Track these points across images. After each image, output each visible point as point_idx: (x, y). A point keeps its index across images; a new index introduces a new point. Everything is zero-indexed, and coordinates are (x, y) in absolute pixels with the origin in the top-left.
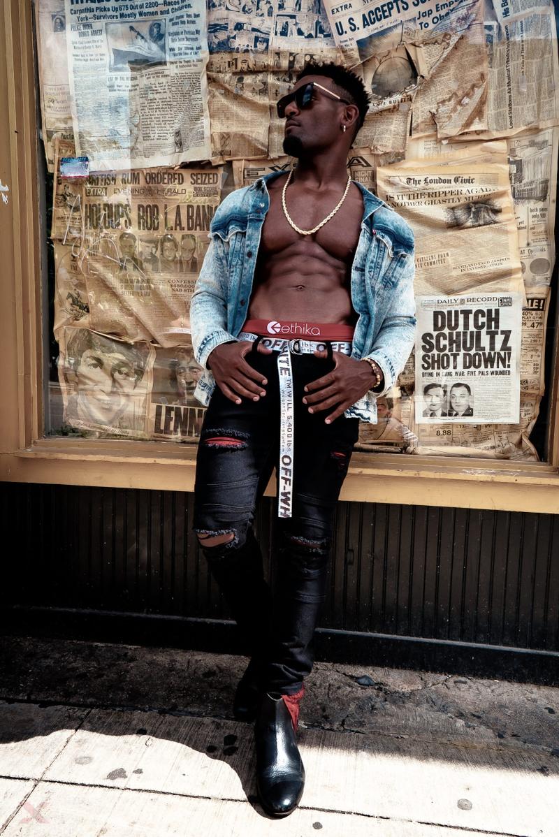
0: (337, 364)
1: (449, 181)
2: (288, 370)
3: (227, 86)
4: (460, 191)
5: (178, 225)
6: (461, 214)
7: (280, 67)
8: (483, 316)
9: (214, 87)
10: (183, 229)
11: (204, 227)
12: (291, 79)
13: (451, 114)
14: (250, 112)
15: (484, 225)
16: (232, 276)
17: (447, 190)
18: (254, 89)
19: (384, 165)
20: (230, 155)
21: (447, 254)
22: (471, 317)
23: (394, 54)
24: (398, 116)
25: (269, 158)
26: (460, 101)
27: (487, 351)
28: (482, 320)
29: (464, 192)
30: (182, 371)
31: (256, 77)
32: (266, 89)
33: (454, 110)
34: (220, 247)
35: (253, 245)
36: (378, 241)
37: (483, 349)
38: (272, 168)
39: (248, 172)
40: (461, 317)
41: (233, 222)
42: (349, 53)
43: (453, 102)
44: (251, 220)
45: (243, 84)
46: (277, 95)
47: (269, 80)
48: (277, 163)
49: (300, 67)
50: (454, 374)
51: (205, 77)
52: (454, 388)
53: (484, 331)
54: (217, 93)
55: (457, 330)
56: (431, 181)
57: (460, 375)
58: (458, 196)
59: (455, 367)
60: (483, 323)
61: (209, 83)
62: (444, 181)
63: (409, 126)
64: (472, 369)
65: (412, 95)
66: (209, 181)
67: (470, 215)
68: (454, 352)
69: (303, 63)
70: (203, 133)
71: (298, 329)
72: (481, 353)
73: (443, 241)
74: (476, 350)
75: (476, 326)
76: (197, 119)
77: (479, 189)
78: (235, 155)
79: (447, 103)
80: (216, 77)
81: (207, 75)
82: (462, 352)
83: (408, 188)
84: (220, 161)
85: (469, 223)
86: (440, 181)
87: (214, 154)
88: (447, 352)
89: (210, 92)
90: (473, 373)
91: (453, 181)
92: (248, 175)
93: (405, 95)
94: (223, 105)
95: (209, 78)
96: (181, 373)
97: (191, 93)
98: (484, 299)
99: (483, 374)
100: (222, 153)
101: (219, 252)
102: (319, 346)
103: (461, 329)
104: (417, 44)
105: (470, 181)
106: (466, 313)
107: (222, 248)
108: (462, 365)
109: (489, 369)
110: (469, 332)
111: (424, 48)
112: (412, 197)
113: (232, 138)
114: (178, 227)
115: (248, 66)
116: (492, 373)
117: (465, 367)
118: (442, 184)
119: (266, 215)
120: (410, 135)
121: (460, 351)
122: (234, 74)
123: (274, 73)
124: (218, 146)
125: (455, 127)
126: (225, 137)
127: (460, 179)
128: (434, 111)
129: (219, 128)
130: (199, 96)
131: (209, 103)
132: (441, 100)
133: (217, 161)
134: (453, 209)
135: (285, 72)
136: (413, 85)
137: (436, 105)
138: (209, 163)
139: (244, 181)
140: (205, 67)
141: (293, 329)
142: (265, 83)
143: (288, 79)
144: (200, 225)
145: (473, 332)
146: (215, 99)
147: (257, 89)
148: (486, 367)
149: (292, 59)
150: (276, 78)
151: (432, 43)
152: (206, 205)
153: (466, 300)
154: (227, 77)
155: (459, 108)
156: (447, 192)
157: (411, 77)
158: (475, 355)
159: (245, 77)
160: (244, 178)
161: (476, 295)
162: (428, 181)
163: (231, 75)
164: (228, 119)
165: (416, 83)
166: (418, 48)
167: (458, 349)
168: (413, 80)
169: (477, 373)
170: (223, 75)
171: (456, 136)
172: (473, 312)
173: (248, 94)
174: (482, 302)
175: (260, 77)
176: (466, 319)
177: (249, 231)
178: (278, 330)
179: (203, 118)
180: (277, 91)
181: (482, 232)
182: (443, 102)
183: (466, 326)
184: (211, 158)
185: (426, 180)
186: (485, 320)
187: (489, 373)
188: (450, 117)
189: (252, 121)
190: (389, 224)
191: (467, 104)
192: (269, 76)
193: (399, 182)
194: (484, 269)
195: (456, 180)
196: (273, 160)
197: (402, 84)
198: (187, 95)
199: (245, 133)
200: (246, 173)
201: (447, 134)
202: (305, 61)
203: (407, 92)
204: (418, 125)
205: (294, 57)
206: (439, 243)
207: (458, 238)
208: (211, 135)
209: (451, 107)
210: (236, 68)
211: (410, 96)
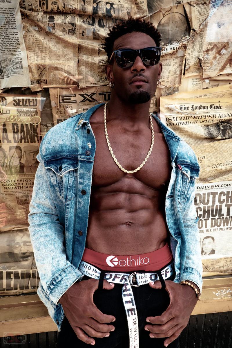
0: (171, 296)
1: (207, 108)
2: (133, 309)
3: (40, 23)
4: (215, 115)
5: (5, 139)
6: (214, 131)
7: (85, 12)
8: (224, 195)
9: (27, 23)
10: (10, 142)
11: (28, 140)
12: (94, 22)
13: (213, 61)
14: (61, 47)
15: (228, 138)
16: (68, 208)
17: (207, 115)
18: (64, 28)
19: (164, 95)
20: (46, 83)
21: (204, 157)
22: (217, 196)
23: (175, 10)
24: (175, 59)
25: (79, 88)
26: (220, 51)
27: (225, 216)
28: (223, 198)
29: (218, 116)
30: (18, 246)
31: (65, 19)
32: (74, 30)
33: (215, 58)
34: (53, 177)
35: (85, 183)
36: (183, 174)
37: (223, 215)
38: (82, 95)
39: (63, 97)
40: (211, 197)
41: (65, 160)
42: (140, 5)
43: (214, 52)
44: (82, 161)
45: (54, 24)
46: (83, 36)
47: (76, 23)
48: (85, 92)
49: (102, 13)
50: (205, 231)
51: (19, 14)
52: (205, 239)
53: (224, 205)
54: (31, 29)
55: (208, 205)
56: (196, 108)
57: (209, 231)
58: (213, 119)
59: (206, 227)
60: (224, 200)
61: (22, 19)
62: (204, 108)
63: (183, 68)
64: (216, 227)
65: (186, 44)
66: (29, 104)
67: (220, 132)
68: (206, 218)
69: (105, 10)
70: (21, 64)
71: (133, 262)
72: (221, 217)
73: (202, 149)
74: (219, 216)
75: (220, 201)
76: (15, 51)
77: (226, 115)
78: (50, 84)
79: (210, 52)
80: (30, 14)
81: (21, 11)
82: (211, 217)
83: (181, 113)
84: (38, 88)
85: (219, 138)
86: (202, 107)
87: (32, 82)
88: (201, 218)
89: (24, 27)
90: (216, 230)
91: (209, 108)
92: (63, 100)
93: (181, 44)
94: (37, 40)
95: (23, 14)
96: (17, 247)
97: (7, 26)
98: (225, 185)
99: (222, 230)
100: (40, 82)
101: (52, 180)
102: (151, 276)
103: (210, 204)
104: (192, 3)
105: (219, 107)
106: (214, 194)
107: (55, 178)
108: (210, 226)
109: (226, 227)
110: (215, 206)
111: (197, 7)
112: (183, 119)
113: (47, 69)
114: (6, 141)
115: (58, 8)
116: (227, 229)
117: (212, 226)
118: (202, 110)
119: (95, 157)
120: (184, 74)
121: (209, 217)
122: (45, 13)
123: (80, 16)
124: (36, 76)
125: (215, 71)
126: (41, 69)
127: (213, 106)
128: (201, 57)
129: (35, 60)
130: (15, 31)
131: (25, 37)
132: (206, 49)
133: (36, 87)
134: (208, 126)
135: (89, 16)
136: (187, 36)
137: (202, 53)
138: (29, 89)
139: (60, 106)
140: (18, 4)
141: (129, 262)
142: (73, 25)
143: (91, 22)
144: (24, 139)
145: (218, 205)
146: (29, 34)
147: (67, 29)
148: (224, 225)
149: (95, 6)
150: (82, 20)
151: (202, 4)
152: (29, 123)
153: (215, 186)
154: (39, 16)
155: (218, 56)
156: (207, 116)
157: (186, 30)
158: (218, 219)
159: (56, 17)
160: (60, 103)
161: (220, 183)
162: (194, 108)
163: (42, 13)
164: (42, 52)
165: (189, 35)
166: (192, 7)
167: (208, 216)
168: (187, 33)
169: (218, 230)
170: (36, 14)
171: (215, 77)
172: (219, 193)
173: (59, 33)
174: (224, 187)
175: (69, 19)
176: (214, 198)
177: (80, 171)
178: (116, 264)
179: (19, 50)
180: (83, 32)
181: (227, 143)
182: (207, 51)
183: (214, 202)
184: (31, 86)
185: (192, 107)
186: (225, 198)
187: (226, 229)
188: (212, 63)
189: (63, 56)
190: (185, 156)
191: (224, 54)
192: (76, 18)
193: (175, 108)
194: (226, 166)
195: (211, 106)
196: (82, 89)
197: (179, 34)
198: (3, 28)
199: (58, 66)
200: (61, 99)
201: (209, 76)
202: (106, 8)
203: (183, 42)
204: (190, 67)
205: (97, 4)
206: (200, 151)
207: (211, 147)
208: (29, 66)
209: (213, 56)
210: (47, 8)
211: (185, 45)
